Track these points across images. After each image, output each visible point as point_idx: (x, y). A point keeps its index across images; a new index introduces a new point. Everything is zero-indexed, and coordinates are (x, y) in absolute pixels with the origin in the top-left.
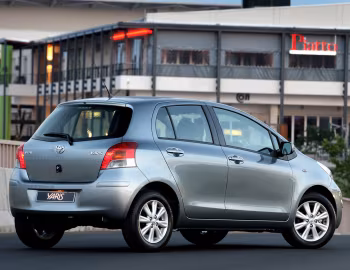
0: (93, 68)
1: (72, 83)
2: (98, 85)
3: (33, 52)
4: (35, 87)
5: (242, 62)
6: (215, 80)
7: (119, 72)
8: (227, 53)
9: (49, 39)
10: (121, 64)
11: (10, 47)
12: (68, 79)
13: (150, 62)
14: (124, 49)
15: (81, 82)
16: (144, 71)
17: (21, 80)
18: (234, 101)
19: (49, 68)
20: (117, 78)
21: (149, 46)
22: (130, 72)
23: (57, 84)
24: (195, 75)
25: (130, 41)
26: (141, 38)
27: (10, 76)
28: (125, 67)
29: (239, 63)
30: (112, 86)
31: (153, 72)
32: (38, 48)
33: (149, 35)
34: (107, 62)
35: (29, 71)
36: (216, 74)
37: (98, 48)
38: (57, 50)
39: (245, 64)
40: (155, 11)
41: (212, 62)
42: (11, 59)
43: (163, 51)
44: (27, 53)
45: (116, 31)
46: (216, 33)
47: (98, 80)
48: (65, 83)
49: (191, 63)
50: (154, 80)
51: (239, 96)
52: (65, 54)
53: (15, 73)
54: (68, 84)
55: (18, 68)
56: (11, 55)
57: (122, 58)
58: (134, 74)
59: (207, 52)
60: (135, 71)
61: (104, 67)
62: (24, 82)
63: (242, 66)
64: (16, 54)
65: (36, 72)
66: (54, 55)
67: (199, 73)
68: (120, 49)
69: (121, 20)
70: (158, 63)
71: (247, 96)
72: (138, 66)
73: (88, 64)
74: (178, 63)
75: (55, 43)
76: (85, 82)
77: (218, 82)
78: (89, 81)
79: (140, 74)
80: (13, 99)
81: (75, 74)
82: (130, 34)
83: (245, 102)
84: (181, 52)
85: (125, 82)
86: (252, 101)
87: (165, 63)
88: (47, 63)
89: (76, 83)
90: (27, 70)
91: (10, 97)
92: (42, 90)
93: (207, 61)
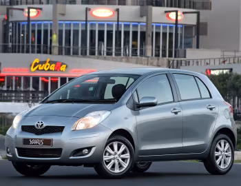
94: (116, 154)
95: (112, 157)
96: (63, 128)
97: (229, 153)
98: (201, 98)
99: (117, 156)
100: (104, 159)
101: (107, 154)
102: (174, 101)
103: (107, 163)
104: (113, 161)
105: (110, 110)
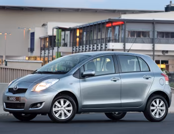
0: (97, 39)
1: (88, 46)
2: (99, 47)
3: (71, 33)
4: (71, 48)
5: (165, 37)
6: (152, 44)
7: (109, 41)
8: (158, 32)
9: (77, 26)
10: (110, 38)
11: (60, 30)
12: (86, 44)
13: (123, 36)
14: (111, 31)
15: (92, 45)
16: (120, 40)
17: (65, 45)
18: (161, 54)
19: (78, 39)
20: (108, 44)
21: (122, 29)
22: (114, 41)
23: (81, 46)
24: (143, 42)
25: (114, 27)
26: (119, 25)
27: (60, 43)
28: (111, 39)
29: (163, 37)
30: (106, 47)
31: (124, 41)
32: (73, 31)
33: (122, 24)
34: (103, 37)
35: (69, 41)
36: (153, 42)
37: (99, 30)
38: (81, 31)
39: (166, 37)
40: (125, 13)
41: (151, 36)
42: (61, 35)
43: (129, 32)
44: (68, 33)
45: (107, 23)
46: (153, 23)
47: (100, 45)
48: (84, 46)
49: (141, 37)
50: (124, 45)
51: (163, 51)
52: (85, 33)
53: (62, 42)
54: (86, 47)
55: (64, 40)
56: (61, 34)
57: (110, 35)
58: (116, 42)
59: (148, 32)
60: (116, 41)
61: (102, 39)
62: (67, 46)
63: (165, 38)
64: (63, 33)
65: (72, 41)
66: (80, 33)
67: (145, 42)
68: (109, 31)
69: (110, 18)
70: (127, 37)
71: (167, 52)
72: (117, 39)
73: (95, 38)
74: (135, 37)
75: (80, 28)
76: (93, 46)
77: (154, 45)
78: (95, 45)
79: (118, 42)
80: (61, 53)
81: (89, 42)
82: (114, 24)
83: (166, 54)
84: (137, 32)
85: (112, 45)
86: (169, 54)
87: (130, 37)
88: (77, 37)
89: (90, 46)
90: (68, 40)
91: (60, 52)
92: (74, 49)
93: (149, 36)
94: (62, 107)
95: (59, 109)
96: (26, 89)
97: (164, 108)
98: (140, 71)
99: (63, 108)
100: (54, 110)
101: (56, 107)
102: (115, 73)
103: (56, 113)
104: (60, 112)
105: (59, 78)
